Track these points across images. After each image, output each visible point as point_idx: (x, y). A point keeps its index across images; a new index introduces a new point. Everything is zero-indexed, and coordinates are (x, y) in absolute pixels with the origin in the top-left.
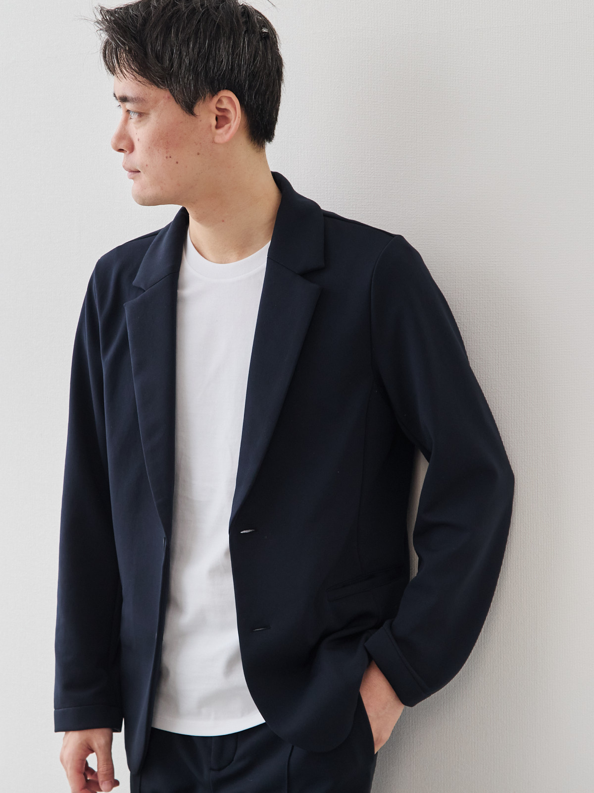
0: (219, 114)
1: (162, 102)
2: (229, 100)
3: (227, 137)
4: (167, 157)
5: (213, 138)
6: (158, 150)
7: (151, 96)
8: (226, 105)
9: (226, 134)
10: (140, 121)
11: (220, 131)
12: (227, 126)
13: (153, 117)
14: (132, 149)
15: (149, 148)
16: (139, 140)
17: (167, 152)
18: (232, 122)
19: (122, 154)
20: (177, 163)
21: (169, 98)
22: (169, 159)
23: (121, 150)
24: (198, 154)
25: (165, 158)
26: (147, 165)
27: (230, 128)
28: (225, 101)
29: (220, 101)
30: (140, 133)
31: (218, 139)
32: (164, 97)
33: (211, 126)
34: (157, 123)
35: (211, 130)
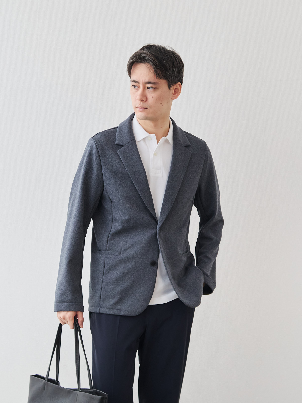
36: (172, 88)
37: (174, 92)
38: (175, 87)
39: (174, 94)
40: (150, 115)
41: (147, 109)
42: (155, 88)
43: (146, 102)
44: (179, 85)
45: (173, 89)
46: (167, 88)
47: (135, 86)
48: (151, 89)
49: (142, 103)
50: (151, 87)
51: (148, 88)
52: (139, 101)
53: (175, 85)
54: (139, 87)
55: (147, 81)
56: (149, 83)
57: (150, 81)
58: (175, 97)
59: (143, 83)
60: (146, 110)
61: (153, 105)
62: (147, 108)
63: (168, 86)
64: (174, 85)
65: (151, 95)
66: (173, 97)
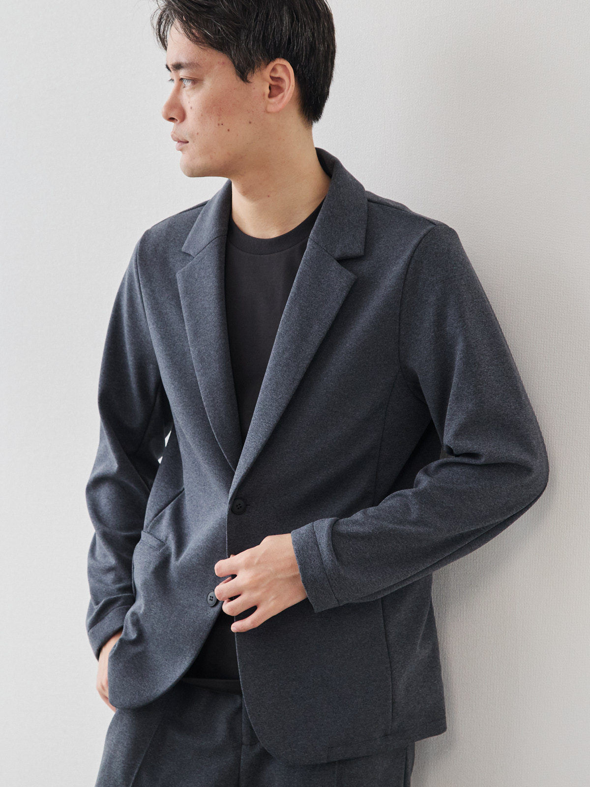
0: (273, 83)
1: (217, 67)
2: (284, 69)
3: (280, 106)
4: (219, 125)
5: (266, 107)
6: (211, 117)
7: (206, 61)
8: (280, 73)
9: (279, 103)
10: (194, 88)
11: (273, 100)
12: (280, 96)
13: (208, 84)
14: (183, 117)
15: (202, 115)
16: (191, 108)
17: (219, 120)
18: (286, 90)
19: (172, 124)
20: (229, 130)
21: (223, 63)
22: (221, 126)
23: (172, 119)
24: (250, 123)
25: (217, 126)
26: (198, 134)
27: (283, 97)
28: (280, 69)
29: (274, 70)
30: (192, 100)
31: (271, 108)
32: (219, 63)
33: (264, 95)
34: (211, 89)
35: (264, 99)
37: (267, 91)
38: (267, 72)
39: (270, 96)
40: (199, 162)
41: (187, 144)
42: (196, 81)
43: (184, 122)
44: (284, 66)
45: (264, 80)
49: (175, 126)
50: (186, 79)
56: (179, 65)
58: (275, 103)
60: (184, 145)
61: (196, 133)
62: (188, 142)
63: (237, 74)
64: (261, 69)
66: (271, 104)
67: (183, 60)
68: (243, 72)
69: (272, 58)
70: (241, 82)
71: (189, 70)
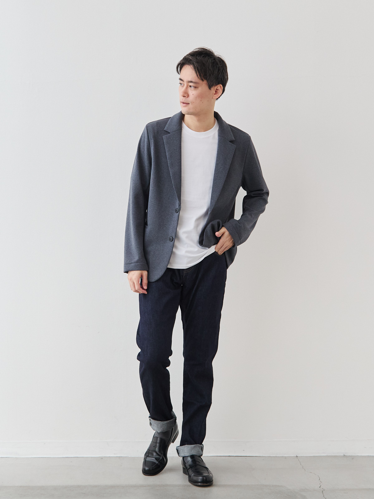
36: (212, 89)
37: (214, 93)
38: (216, 88)
39: (214, 94)
40: (191, 111)
41: (189, 105)
42: (195, 87)
43: (188, 98)
44: (220, 86)
46: (207, 88)
47: (181, 84)
48: (192, 87)
49: (184, 98)
51: (190, 86)
52: (183, 97)
53: (216, 86)
54: (184, 85)
55: (190, 80)
56: (191, 82)
57: (192, 81)
59: (186, 82)
61: (193, 102)
63: (209, 87)
64: (214, 87)
65: (193, 93)
66: (215, 96)
67: (193, 81)
68: (210, 88)
69: (217, 85)
70: (209, 90)
71: (196, 84)
